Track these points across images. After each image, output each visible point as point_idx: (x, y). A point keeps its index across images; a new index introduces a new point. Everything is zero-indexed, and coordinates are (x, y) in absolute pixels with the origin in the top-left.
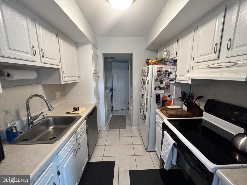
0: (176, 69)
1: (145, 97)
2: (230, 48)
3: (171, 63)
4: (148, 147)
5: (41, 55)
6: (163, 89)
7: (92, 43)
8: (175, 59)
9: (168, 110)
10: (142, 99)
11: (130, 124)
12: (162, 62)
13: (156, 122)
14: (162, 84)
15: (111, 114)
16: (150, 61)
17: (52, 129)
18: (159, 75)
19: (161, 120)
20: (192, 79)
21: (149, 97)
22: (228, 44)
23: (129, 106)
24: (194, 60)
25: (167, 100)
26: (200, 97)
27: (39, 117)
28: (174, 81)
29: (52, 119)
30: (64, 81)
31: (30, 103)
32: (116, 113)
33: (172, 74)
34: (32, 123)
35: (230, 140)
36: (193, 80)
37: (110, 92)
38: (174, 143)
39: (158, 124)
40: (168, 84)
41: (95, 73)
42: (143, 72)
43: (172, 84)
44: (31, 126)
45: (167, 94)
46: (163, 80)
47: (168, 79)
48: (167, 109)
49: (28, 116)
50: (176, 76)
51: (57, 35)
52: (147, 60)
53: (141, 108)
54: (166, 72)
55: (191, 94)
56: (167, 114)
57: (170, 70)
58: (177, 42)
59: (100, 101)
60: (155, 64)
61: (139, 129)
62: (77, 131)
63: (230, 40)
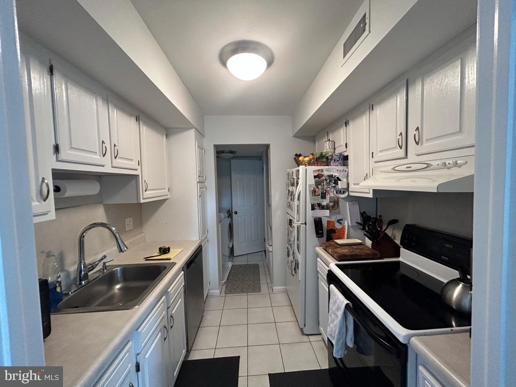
0: (347, 171)
1: (295, 224)
2: (419, 141)
3: (338, 161)
4: (305, 325)
5: (113, 155)
6: (327, 209)
7: (195, 128)
8: (345, 154)
9: (337, 248)
10: (291, 229)
11: (269, 281)
12: (323, 160)
13: (318, 272)
14: (324, 200)
15: (230, 263)
16: (301, 158)
17: (119, 289)
18: (317, 184)
19: (326, 267)
20: (373, 190)
21: (302, 224)
22: (415, 136)
23: (265, 247)
24: (373, 157)
25: (337, 229)
26: (393, 222)
27: (97, 264)
28: (346, 194)
29: (120, 269)
30: (144, 197)
31: (85, 237)
32: (239, 262)
33: (340, 180)
34: (86, 276)
35: (439, 292)
36: (375, 191)
37: (227, 217)
38: (347, 305)
39: (321, 274)
40: (336, 200)
41: (200, 181)
42: (290, 178)
43: (342, 198)
44: (83, 283)
45: (335, 217)
46: (326, 192)
47: (335, 191)
48: (336, 245)
49: (81, 262)
50: (348, 184)
51: (137, 119)
52: (296, 155)
53: (289, 248)
54: (331, 177)
55: (378, 217)
56: (335, 255)
57: (336, 174)
58: (346, 126)
59: (207, 234)
60: (310, 163)
61: (287, 292)
62: (169, 290)
63: (418, 129)
